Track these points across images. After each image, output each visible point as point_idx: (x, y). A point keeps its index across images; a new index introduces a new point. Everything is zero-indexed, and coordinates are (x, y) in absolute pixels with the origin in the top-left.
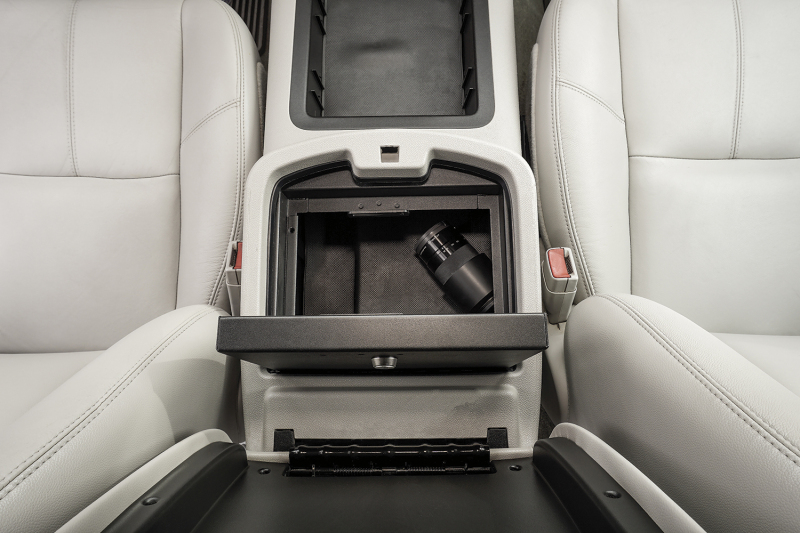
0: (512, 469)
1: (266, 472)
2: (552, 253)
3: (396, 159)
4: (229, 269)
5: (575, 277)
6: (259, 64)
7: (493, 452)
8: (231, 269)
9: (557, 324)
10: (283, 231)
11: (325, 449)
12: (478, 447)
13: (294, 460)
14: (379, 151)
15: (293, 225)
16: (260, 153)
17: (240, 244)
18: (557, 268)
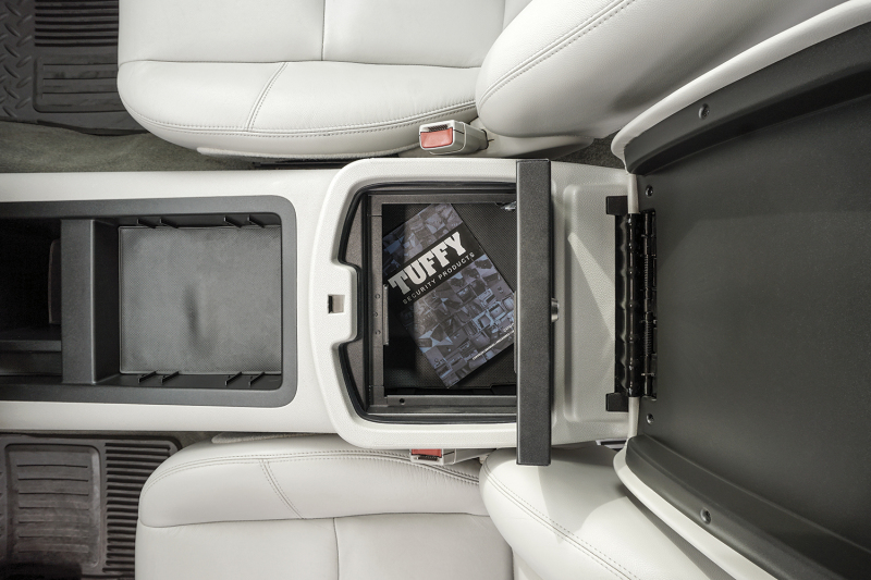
0: (650, 194)
1: (651, 417)
2: (426, 144)
3: (341, 298)
4: (441, 462)
5: (451, 123)
6: (214, 440)
7: (631, 210)
8: (441, 460)
9: (488, 141)
10: (402, 409)
11: (628, 364)
12: (627, 224)
13: (638, 393)
14: (331, 314)
15: (396, 399)
16: (334, 436)
17: (415, 452)
18: (443, 140)
